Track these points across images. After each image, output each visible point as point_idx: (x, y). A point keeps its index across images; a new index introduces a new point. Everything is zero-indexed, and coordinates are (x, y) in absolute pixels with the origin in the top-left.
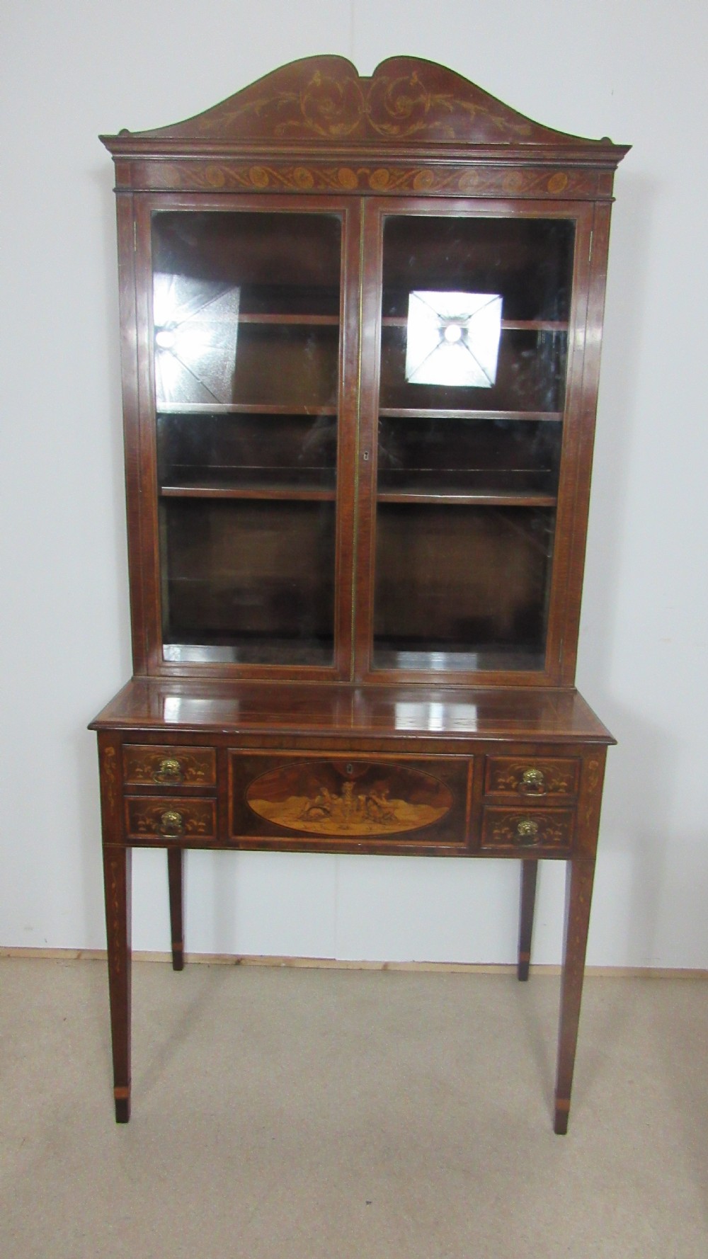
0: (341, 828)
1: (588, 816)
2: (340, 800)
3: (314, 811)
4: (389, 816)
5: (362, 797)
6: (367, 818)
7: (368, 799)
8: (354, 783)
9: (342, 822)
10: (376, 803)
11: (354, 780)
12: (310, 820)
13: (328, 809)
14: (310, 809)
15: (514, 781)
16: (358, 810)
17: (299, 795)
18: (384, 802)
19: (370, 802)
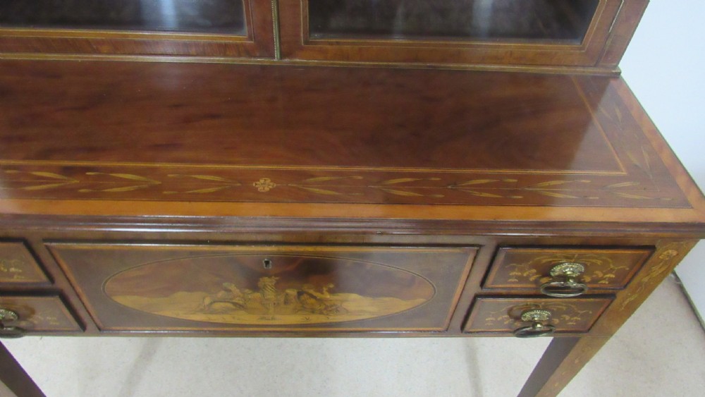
0: (262, 318)
1: (626, 303)
2: (257, 295)
3: (217, 306)
4: (334, 307)
5: (292, 292)
6: (299, 310)
7: (300, 294)
8: (277, 278)
9: (264, 314)
10: (312, 296)
11: (276, 275)
12: (212, 313)
13: (241, 302)
14: (211, 303)
15: (534, 274)
16: (286, 302)
17: (190, 290)
18: (328, 296)
19: (304, 297)
